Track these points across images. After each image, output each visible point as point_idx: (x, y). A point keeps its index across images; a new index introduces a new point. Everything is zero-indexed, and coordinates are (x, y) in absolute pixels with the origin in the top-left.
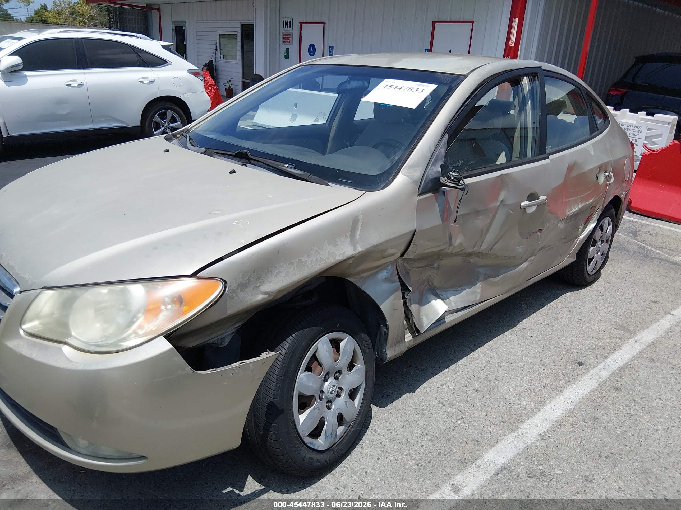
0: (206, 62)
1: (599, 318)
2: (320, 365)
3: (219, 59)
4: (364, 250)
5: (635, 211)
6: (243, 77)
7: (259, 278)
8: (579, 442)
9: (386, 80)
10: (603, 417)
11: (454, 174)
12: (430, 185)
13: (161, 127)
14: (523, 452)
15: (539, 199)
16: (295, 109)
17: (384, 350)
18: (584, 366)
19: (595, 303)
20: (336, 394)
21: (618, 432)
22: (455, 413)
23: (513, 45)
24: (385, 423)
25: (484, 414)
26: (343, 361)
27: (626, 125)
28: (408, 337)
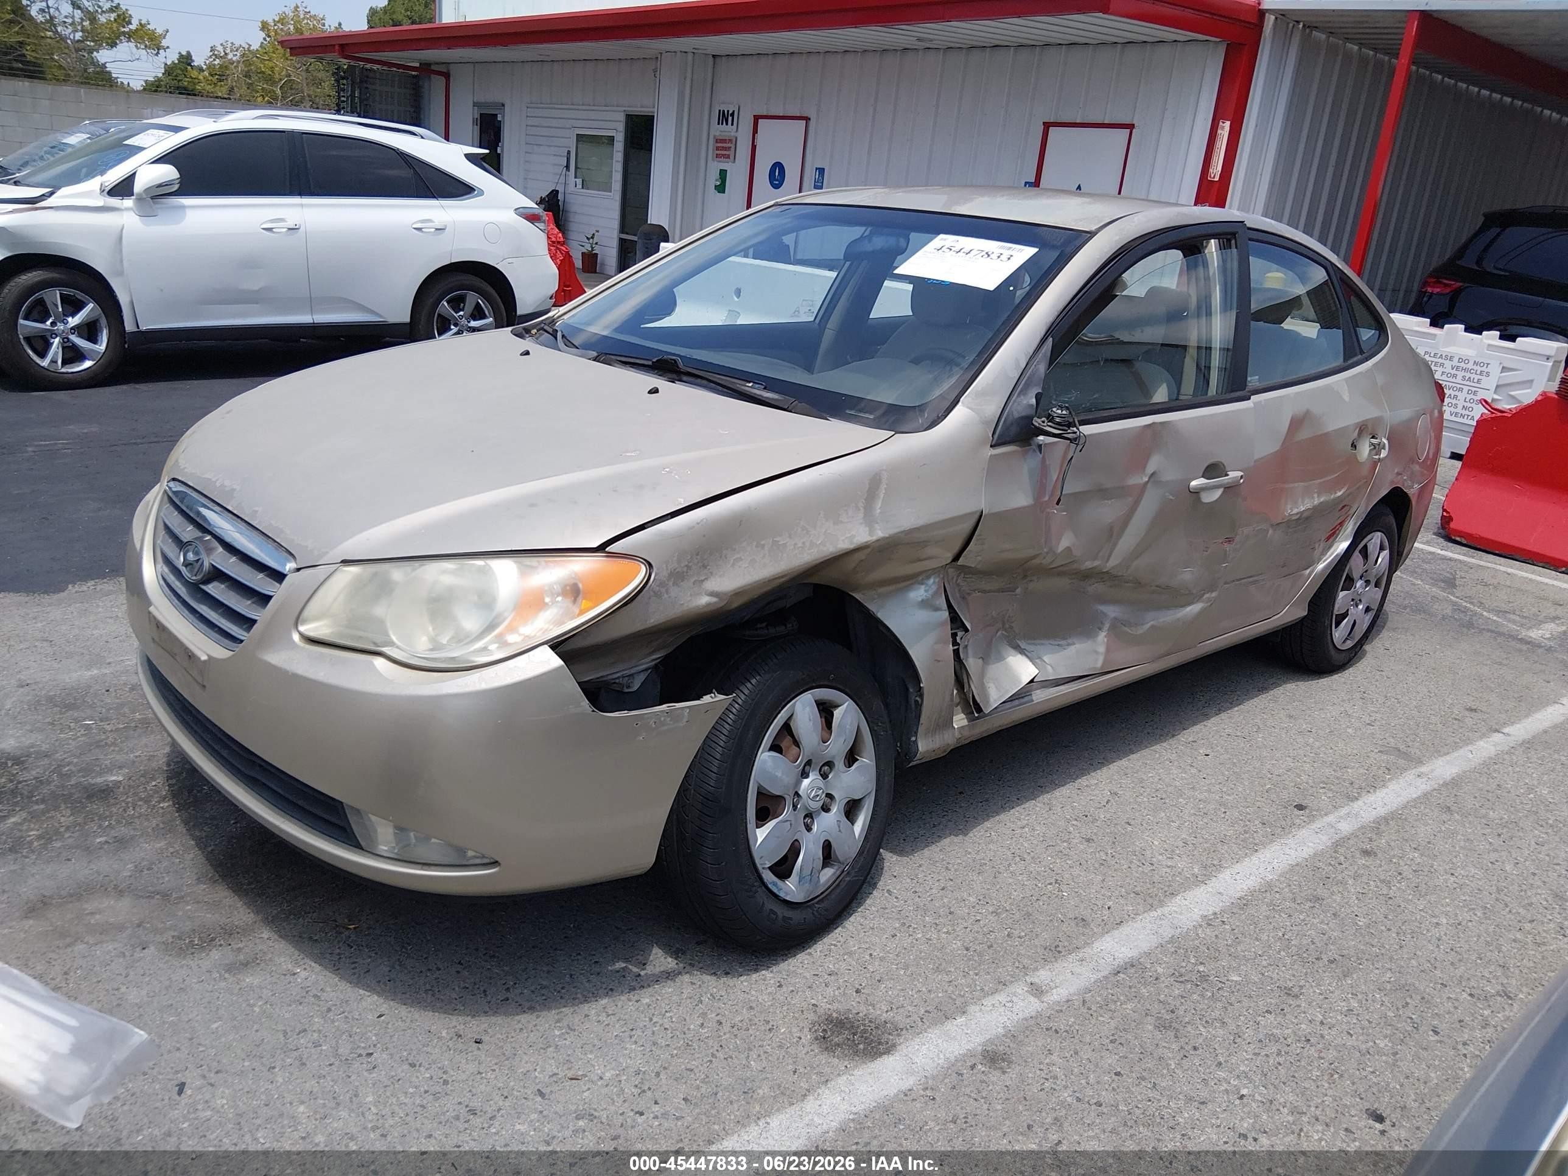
0: (544, 194)
1: (1349, 730)
2: (797, 743)
3: (571, 188)
4: (887, 535)
5: (1458, 539)
6: (623, 230)
7: (705, 567)
8: (1281, 934)
9: (942, 236)
10: (1334, 897)
11: (1059, 411)
12: (1014, 430)
13: (452, 327)
14: (1168, 942)
15: (1227, 475)
16: (736, 299)
17: (913, 739)
18: (1307, 811)
19: (1345, 705)
20: (821, 803)
21: (1360, 923)
22: (1042, 874)
23: (1217, 179)
24: (909, 880)
25: (1100, 878)
26: (837, 746)
27: (1456, 360)
28: (960, 720)
